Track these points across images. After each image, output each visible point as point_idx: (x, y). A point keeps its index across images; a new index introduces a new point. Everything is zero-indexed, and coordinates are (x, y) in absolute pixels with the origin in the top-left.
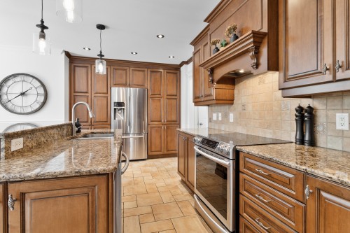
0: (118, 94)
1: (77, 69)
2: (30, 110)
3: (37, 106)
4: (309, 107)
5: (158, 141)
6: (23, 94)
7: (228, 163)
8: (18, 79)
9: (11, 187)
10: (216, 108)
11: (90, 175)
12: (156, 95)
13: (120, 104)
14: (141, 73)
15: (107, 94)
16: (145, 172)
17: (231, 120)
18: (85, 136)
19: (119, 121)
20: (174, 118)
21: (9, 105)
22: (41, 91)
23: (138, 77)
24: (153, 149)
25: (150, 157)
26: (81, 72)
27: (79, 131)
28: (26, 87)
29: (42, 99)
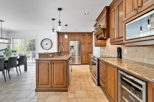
0: (72, 43)
1: (60, 36)
2: (48, 49)
3: (50, 47)
4: (120, 47)
5: (85, 59)
6: (46, 44)
7: (96, 62)
8: (45, 40)
9: (52, 61)
10: (102, 47)
11: (63, 60)
12: (84, 43)
13: (72, 46)
14: (79, 36)
15: (68, 43)
16: (79, 68)
17: (105, 51)
18: (62, 55)
19: (72, 52)
20: (90, 51)
21: (43, 47)
22: (51, 43)
23: (78, 37)
24: (83, 61)
25: (82, 64)
26: (61, 37)
27: (61, 54)
28: (47, 42)
29: (51, 45)
